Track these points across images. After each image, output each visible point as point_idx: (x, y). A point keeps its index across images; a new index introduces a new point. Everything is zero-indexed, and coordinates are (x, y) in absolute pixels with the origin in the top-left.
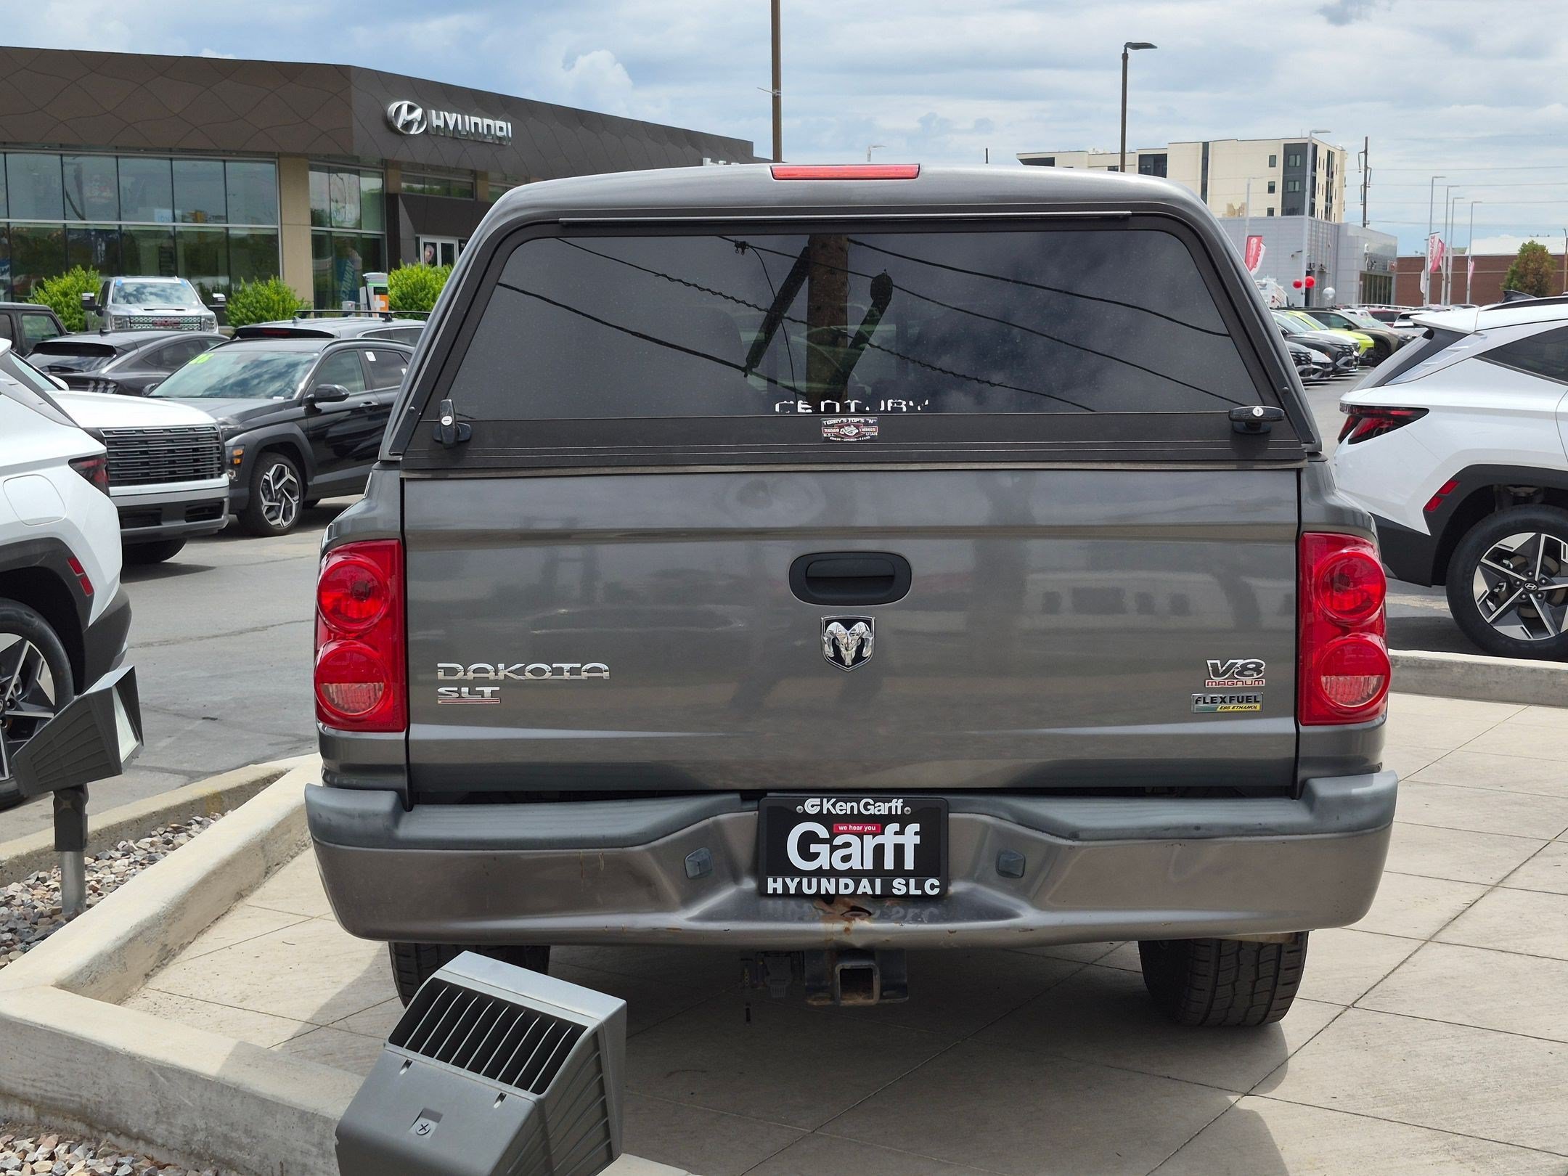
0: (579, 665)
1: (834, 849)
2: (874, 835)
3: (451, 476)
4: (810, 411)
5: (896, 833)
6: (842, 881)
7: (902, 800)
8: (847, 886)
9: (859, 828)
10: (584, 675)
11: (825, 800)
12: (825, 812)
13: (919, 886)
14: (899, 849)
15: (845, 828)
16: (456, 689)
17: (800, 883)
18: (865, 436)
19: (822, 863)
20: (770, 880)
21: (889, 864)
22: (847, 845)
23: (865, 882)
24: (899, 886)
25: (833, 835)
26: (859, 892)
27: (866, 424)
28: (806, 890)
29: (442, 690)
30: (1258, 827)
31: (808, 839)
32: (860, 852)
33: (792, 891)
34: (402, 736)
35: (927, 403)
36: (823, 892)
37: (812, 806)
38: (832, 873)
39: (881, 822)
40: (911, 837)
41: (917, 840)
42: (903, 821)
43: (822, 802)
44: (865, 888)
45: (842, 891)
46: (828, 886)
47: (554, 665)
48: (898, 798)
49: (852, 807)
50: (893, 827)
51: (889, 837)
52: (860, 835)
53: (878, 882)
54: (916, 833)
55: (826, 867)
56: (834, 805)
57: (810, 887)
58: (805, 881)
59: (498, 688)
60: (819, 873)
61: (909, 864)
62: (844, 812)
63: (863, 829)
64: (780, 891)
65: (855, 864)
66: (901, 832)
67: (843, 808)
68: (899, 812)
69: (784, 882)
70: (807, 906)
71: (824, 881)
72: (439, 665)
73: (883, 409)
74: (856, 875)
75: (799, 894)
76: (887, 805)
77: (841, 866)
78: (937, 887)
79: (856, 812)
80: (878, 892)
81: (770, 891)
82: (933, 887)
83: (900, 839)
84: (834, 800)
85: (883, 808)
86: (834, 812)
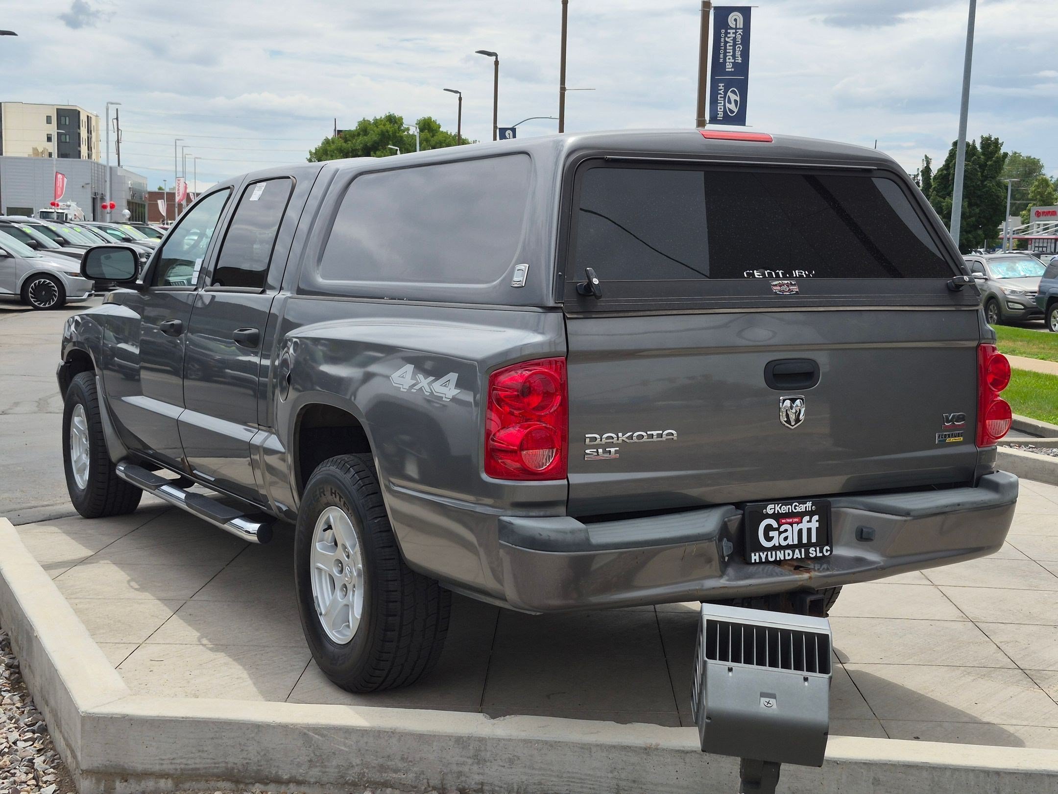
0: (661, 432)
1: (780, 533)
2: (798, 523)
3: (594, 316)
4: (761, 277)
5: (808, 522)
6: (787, 552)
7: (811, 502)
8: (789, 555)
9: (791, 520)
10: (664, 437)
11: (776, 505)
12: (776, 512)
13: (821, 551)
14: (809, 530)
15: (785, 521)
16: (595, 450)
17: (767, 555)
18: (793, 291)
19: (775, 542)
20: (753, 554)
21: (805, 541)
22: (786, 531)
23: (797, 551)
24: (813, 552)
25: (780, 525)
26: (795, 558)
27: (791, 284)
28: (770, 559)
29: (588, 451)
31: (769, 528)
32: (791, 534)
33: (763, 560)
34: (565, 482)
35: (814, 272)
36: (778, 559)
37: (771, 509)
38: (780, 548)
39: (801, 515)
40: (814, 525)
41: (817, 525)
42: (811, 514)
43: (775, 506)
44: (797, 555)
45: (787, 558)
46: (780, 555)
47: (648, 433)
48: (809, 501)
49: (789, 508)
50: (807, 518)
51: (804, 525)
52: (791, 524)
53: (803, 550)
54: (817, 521)
55: (777, 545)
56: (780, 508)
57: (772, 557)
58: (769, 553)
59: (618, 449)
60: (775, 548)
61: (814, 540)
62: (785, 511)
63: (793, 520)
64: (758, 561)
65: (789, 542)
66: (810, 521)
67: (785, 509)
68: (810, 510)
69: (759, 555)
70: (771, 567)
71: (778, 552)
72: (587, 436)
73: (795, 276)
74: (791, 547)
75: (767, 562)
76: (805, 506)
77: (784, 543)
78: (829, 551)
79: (790, 511)
80: (803, 556)
81: (753, 561)
82: (827, 551)
83: (809, 525)
84: (780, 505)
85: (801, 508)
86: (780, 512)
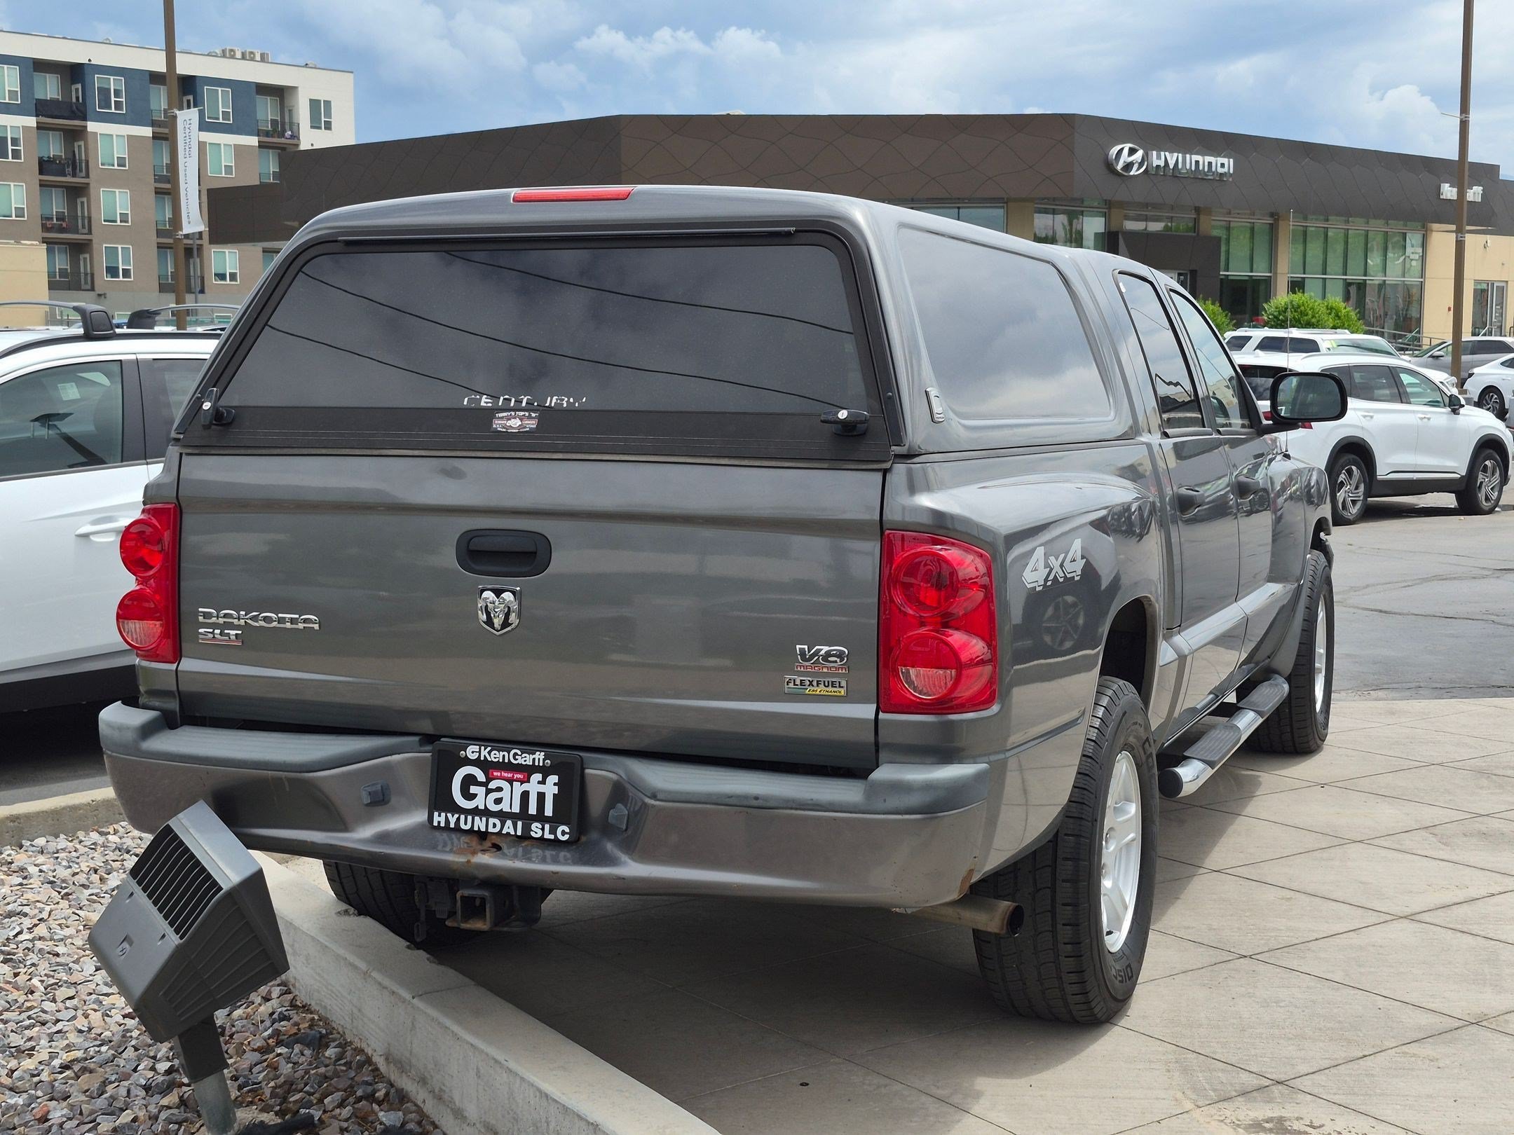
0: (297, 616)
1: (488, 792)
2: (522, 782)
3: (213, 452)
4: (490, 405)
5: (539, 782)
6: (492, 820)
7: (543, 753)
8: (495, 825)
9: (510, 775)
10: (301, 626)
11: (483, 748)
12: (482, 758)
13: (553, 831)
14: (541, 797)
15: (499, 774)
16: (211, 630)
17: (458, 819)
19: (479, 802)
20: (436, 814)
21: (533, 810)
22: (499, 789)
23: (509, 823)
24: (536, 830)
25: (489, 780)
26: (504, 832)
27: (530, 417)
28: (463, 826)
29: (201, 630)
30: (810, 802)
31: (469, 780)
32: (509, 796)
33: (452, 825)
35: (584, 400)
36: (476, 828)
37: (473, 752)
38: (486, 813)
39: (528, 771)
40: (551, 788)
41: (556, 790)
42: (546, 772)
43: (480, 749)
44: (509, 827)
45: (491, 830)
46: (480, 824)
47: (280, 615)
48: (541, 751)
49: (504, 756)
50: (537, 777)
51: (533, 786)
52: (511, 781)
53: (520, 824)
54: (555, 784)
55: (482, 807)
56: (489, 753)
57: (466, 824)
58: (463, 817)
59: (240, 632)
60: (475, 812)
61: (549, 811)
62: (497, 760)
63: (513, 776)
64: (443, 824)
65: (505, 807)
66: (543, 782)
67: (496, 756)
68: (541, 764)
69: (446, 817)
70: (464, 839)
71: (477, 818)
72: (200, 610)
73: (547, 405)
74: (502, 816)
75: (457, 829)
76: (532, 757)
77: (494, 808)
78: (567, 833)
79: (506, 761)
80: (519, 833)
81: (435, 824)
82: (563, 833)
83: (542, 788)
84: (489, 748)
85: (526, 759)
86: (489, 759)
